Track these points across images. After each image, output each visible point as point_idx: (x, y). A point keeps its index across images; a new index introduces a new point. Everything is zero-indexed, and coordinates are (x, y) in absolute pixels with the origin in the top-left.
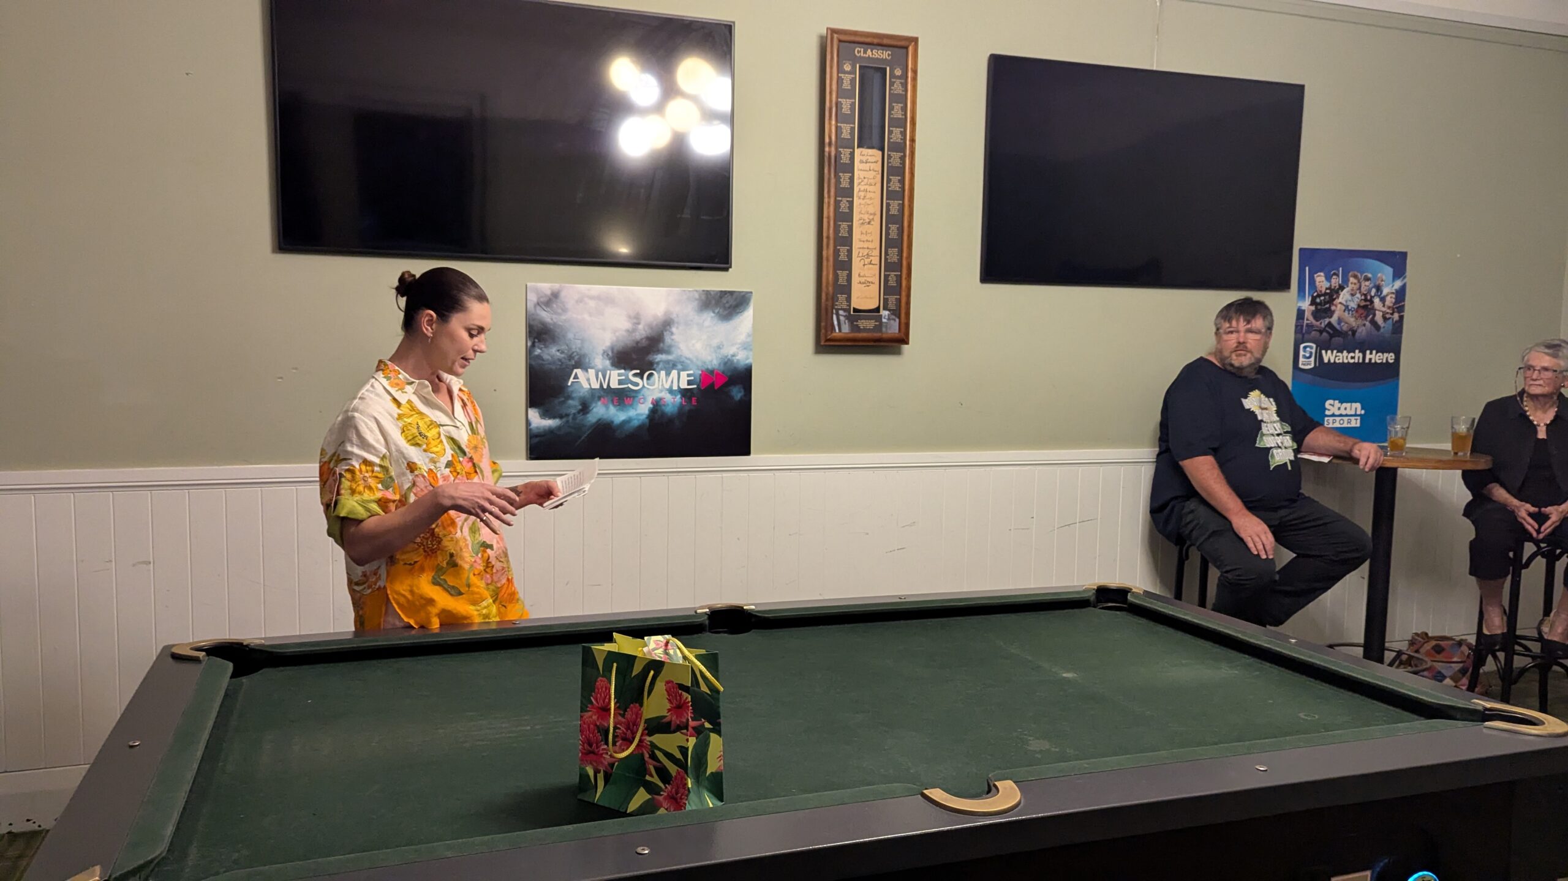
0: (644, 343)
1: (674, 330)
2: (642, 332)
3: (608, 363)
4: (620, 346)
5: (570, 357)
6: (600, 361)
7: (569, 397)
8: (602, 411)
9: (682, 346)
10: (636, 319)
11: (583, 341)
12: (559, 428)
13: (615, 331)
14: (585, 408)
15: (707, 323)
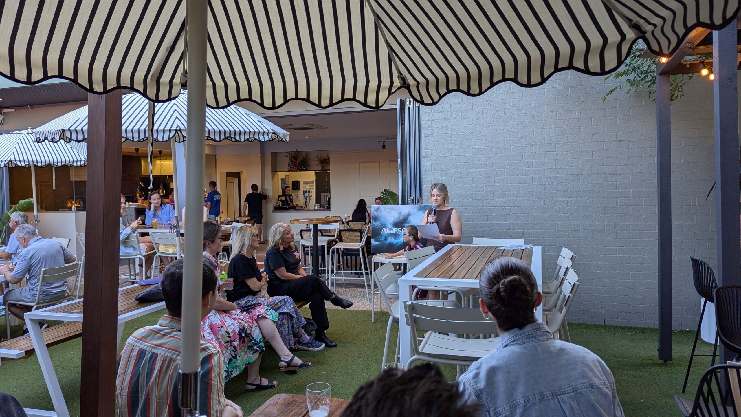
0: (402, 221)
1: (411, 216)
2: (402, 217)
3: (392, 226)
4: (395, 222)
5: (382, 225)
6: (390, 226)
7: (382, 236)
8: (390, 240)
9: (413, 221)
10: (400, 214)
11: (385, 220)
12: (379, 244)
13: (394, 217)
14: (386, 239)
15: (420, 214)
